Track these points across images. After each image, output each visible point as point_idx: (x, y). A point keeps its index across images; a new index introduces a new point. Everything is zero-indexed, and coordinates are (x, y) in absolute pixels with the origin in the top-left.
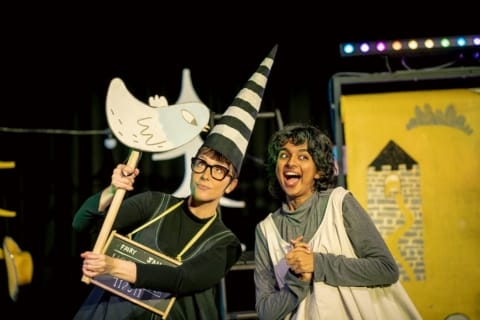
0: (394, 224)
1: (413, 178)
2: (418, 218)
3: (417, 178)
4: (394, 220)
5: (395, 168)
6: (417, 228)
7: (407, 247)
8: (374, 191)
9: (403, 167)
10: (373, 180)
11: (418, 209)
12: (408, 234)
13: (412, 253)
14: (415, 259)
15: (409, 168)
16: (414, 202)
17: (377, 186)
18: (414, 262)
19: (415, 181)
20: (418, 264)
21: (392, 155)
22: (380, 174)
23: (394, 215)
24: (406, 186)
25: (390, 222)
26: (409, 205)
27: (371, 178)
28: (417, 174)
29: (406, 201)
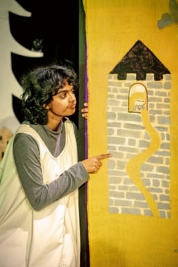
0: (137, 146)
1: (163, 90)
2: (166, 141)
3: (167, 91)
4: (137, 140)
5: (141, 77)
6: (163, 153)
7: (150, 176)
8: (117, 103)
9: (151, 76)
10: (115, 91)
11: (165, 129)
12: (153, 160)
13: (156, 183)
14: (160, 191)
15: (158, 78)
16: (162, 121)
17: (119, 97)
18: (158, 194)
19: (164, 94)
20: (162, 198)
21: (139, 59)
22: (123, 82)
23: (137, 135)
24: (153, 99)
25: (132, 142)
26: (155, 124)
27: (112, 87)
28: (168, 86)
29: (152, 119)
